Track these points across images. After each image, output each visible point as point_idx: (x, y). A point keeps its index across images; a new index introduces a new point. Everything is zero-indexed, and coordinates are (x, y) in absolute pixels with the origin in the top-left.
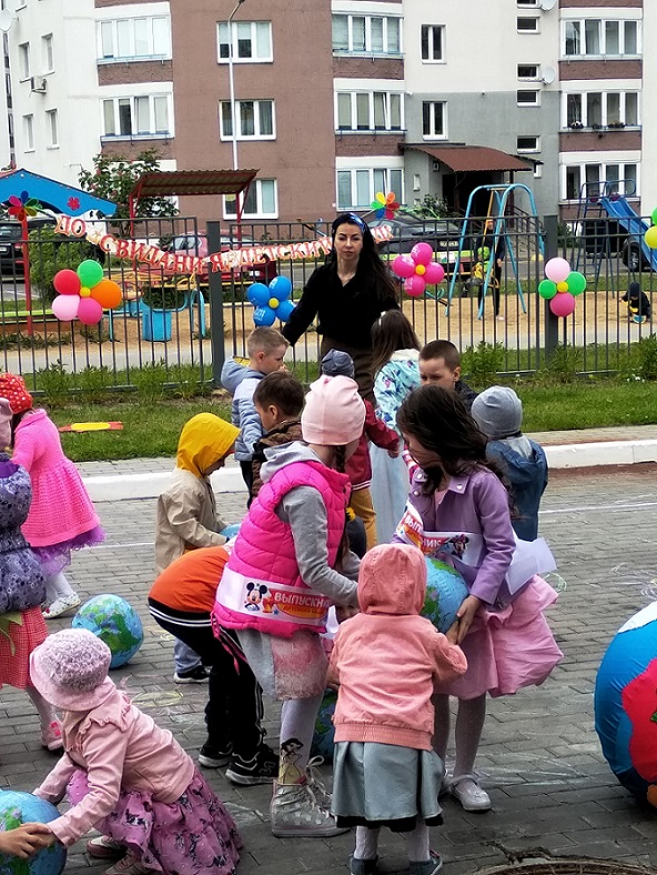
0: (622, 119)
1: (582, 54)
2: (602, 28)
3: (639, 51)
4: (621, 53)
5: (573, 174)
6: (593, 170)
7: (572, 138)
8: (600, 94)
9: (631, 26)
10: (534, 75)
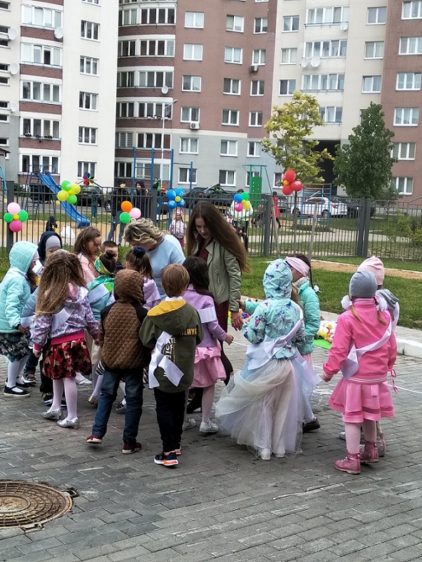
0: (51, 134)
1: (31, 99)
2: (42, 87)
3: (60, 101)
4: (51, 101)
5: (26, 159)
6: (36, 158)
7: (26, 141)
8: (40, 120)
9: (56, 88)
10: (6, 107)
